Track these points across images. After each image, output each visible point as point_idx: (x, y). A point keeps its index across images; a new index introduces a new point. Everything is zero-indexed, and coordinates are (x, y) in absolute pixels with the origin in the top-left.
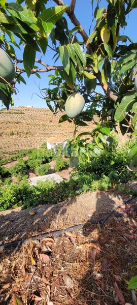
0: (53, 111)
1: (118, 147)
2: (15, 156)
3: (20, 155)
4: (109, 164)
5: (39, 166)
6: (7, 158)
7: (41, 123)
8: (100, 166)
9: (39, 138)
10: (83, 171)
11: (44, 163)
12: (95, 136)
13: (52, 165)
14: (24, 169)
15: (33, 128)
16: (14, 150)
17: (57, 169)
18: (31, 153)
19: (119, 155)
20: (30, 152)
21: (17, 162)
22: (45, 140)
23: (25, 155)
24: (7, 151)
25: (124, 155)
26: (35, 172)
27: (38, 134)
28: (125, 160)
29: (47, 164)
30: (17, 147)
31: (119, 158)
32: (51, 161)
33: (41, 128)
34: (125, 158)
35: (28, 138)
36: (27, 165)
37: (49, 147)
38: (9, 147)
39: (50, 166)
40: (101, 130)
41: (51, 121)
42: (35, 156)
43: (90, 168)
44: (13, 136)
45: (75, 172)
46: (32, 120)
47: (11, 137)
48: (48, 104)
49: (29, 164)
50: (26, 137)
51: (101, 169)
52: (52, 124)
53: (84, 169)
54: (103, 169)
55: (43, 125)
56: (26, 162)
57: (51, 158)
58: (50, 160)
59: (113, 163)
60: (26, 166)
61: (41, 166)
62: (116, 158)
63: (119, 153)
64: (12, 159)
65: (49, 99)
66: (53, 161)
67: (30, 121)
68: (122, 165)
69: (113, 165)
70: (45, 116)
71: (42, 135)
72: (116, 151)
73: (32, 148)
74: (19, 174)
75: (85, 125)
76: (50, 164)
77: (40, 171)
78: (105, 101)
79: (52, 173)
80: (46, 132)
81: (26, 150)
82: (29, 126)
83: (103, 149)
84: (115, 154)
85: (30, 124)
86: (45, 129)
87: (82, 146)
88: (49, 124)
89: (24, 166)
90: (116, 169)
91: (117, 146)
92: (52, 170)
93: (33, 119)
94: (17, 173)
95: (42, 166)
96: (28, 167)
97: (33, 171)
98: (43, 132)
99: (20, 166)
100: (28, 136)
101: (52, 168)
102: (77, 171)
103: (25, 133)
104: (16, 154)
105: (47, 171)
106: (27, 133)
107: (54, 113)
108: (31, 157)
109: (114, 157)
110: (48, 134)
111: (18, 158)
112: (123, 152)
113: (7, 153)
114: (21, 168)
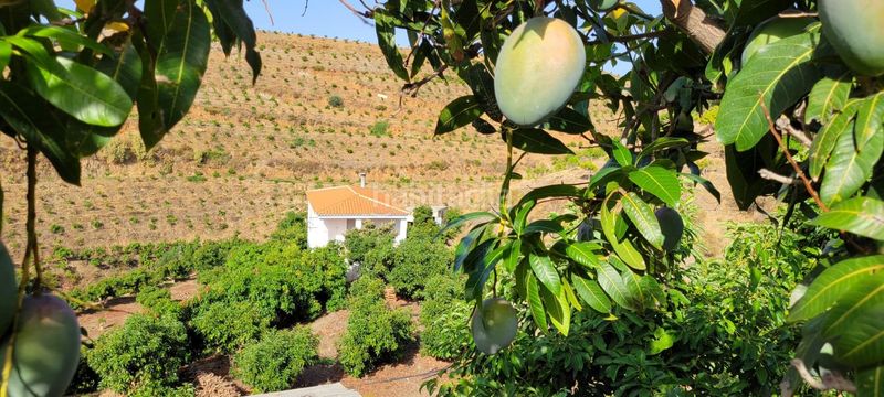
0: (402, 73)
1: (689, 260)
2: (127, 275)
3: (155, 270)
4: (646, 346)
5: (257, 336)
6: (86, 286)
7: (286, 107)
8: (598, 354)
9: (266, 186)
10: (502, 378)
11: (284, 321)
12: (604, 207)
13: (330, 333)
14: (171, 346)
15: (240, 130)
16: (125, 243)
17: (354, 356)
18: (220, 262)
19: (697, 300)
20: (215, 259)
21: (137, 309)
22: (297, 200)
23: (183, 274)
24: (89, 247)
25: (727, 304)
26: (232, 371)
27: (262, 166)
28: (732, 329)
29: (299, 330)
30: (144, 228)
31: (698, 317)
32: (323, 312)
33: (285, 133)
34: (730, 317)
35: (211, 184)
36: (191, 332)
37: (319, 235)
38: (99, 226)
39: (315, 343)
40: (633, 178)
41: (337, 103)
42: (238, 285)
43: (542, 361)
44: (131, 167)
45: (457, 381)
46: (237, 92)
47: (117, 171)
48: (382, 43)
49: (201, 322)
50: (199, 178)
51: (596, 371)
52: (341, 116)
53: (512, 366)
54: (612, 373)
55: (293, 118)
56: (186, 314)
57: (323, 296)
58: (316, 306)
59: (663, 341)
60: (184, 336)
61: (266, 336)
62: (680, 314)
63: (699, 290)
64: (110, 291)
65: (388, 19)
66: (332, 316)
67: (226, 97)
68: (715, 357)
69: (665, 354)
70: (308, 74)
71: (287, 174)
72: (678, 277)
73: (227, 235)
74: (145, 376)
75: (556, 148)
76: (316, 327)
77: (259, 366)
78: (655, 42)
79: (323, 381)
80: (307, 157)
81: (193, 248)
82: (219, 118)
83: (640, 273)
84: (678, 298)
85: (227, 112)
86: (301, 142)
87: (541, 253)
88: (328, 114)
89: (173, 335)
90: (680, 374)
91: (685, 253)
92: (325, 362)
93: (244, 88)
94: (132, 368)
95: (274, 339)
96: (196, 340)
97: (221, 367)
98: (291, 156)
99: (153, 330)
100: (209, 171)
101: (327, 351)
102: (469, 377)
103: (198, 156)
104: (133, 263)
105: (297, 366)
106: (205, 158)
107: (409, 86)
108: (218, 287)
109: (671, 308)
110: (314, 167)
111: (143, 288)
112: (715, 287)
113: (86, 258)
114: (155, 342)
